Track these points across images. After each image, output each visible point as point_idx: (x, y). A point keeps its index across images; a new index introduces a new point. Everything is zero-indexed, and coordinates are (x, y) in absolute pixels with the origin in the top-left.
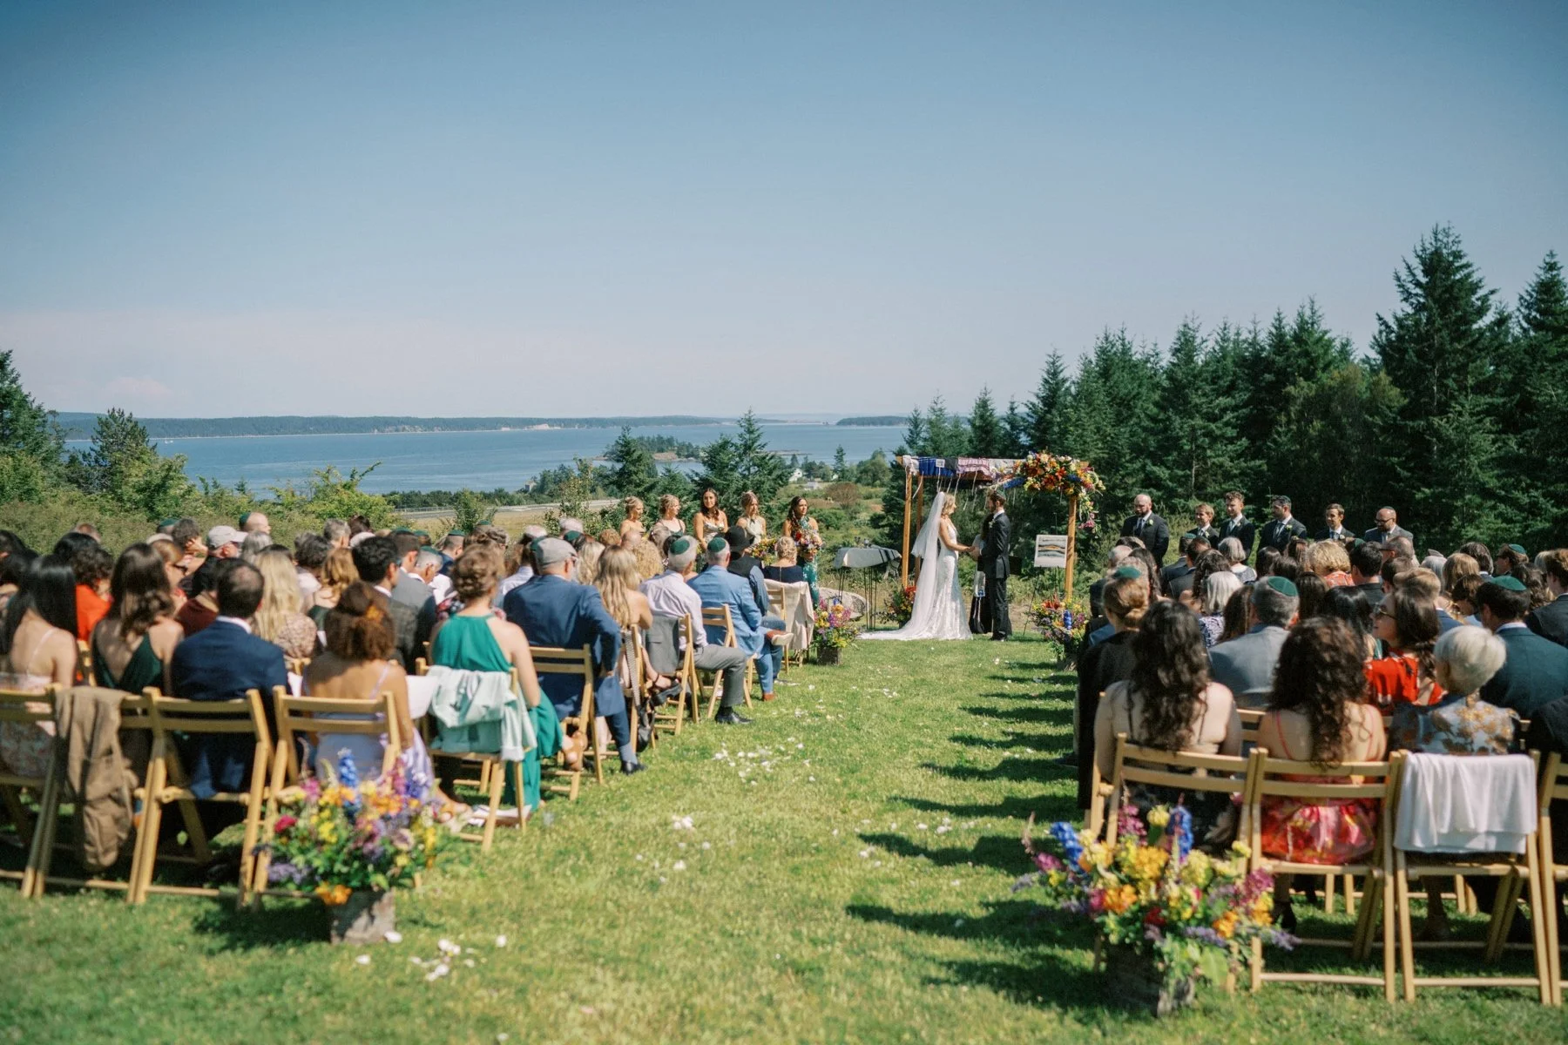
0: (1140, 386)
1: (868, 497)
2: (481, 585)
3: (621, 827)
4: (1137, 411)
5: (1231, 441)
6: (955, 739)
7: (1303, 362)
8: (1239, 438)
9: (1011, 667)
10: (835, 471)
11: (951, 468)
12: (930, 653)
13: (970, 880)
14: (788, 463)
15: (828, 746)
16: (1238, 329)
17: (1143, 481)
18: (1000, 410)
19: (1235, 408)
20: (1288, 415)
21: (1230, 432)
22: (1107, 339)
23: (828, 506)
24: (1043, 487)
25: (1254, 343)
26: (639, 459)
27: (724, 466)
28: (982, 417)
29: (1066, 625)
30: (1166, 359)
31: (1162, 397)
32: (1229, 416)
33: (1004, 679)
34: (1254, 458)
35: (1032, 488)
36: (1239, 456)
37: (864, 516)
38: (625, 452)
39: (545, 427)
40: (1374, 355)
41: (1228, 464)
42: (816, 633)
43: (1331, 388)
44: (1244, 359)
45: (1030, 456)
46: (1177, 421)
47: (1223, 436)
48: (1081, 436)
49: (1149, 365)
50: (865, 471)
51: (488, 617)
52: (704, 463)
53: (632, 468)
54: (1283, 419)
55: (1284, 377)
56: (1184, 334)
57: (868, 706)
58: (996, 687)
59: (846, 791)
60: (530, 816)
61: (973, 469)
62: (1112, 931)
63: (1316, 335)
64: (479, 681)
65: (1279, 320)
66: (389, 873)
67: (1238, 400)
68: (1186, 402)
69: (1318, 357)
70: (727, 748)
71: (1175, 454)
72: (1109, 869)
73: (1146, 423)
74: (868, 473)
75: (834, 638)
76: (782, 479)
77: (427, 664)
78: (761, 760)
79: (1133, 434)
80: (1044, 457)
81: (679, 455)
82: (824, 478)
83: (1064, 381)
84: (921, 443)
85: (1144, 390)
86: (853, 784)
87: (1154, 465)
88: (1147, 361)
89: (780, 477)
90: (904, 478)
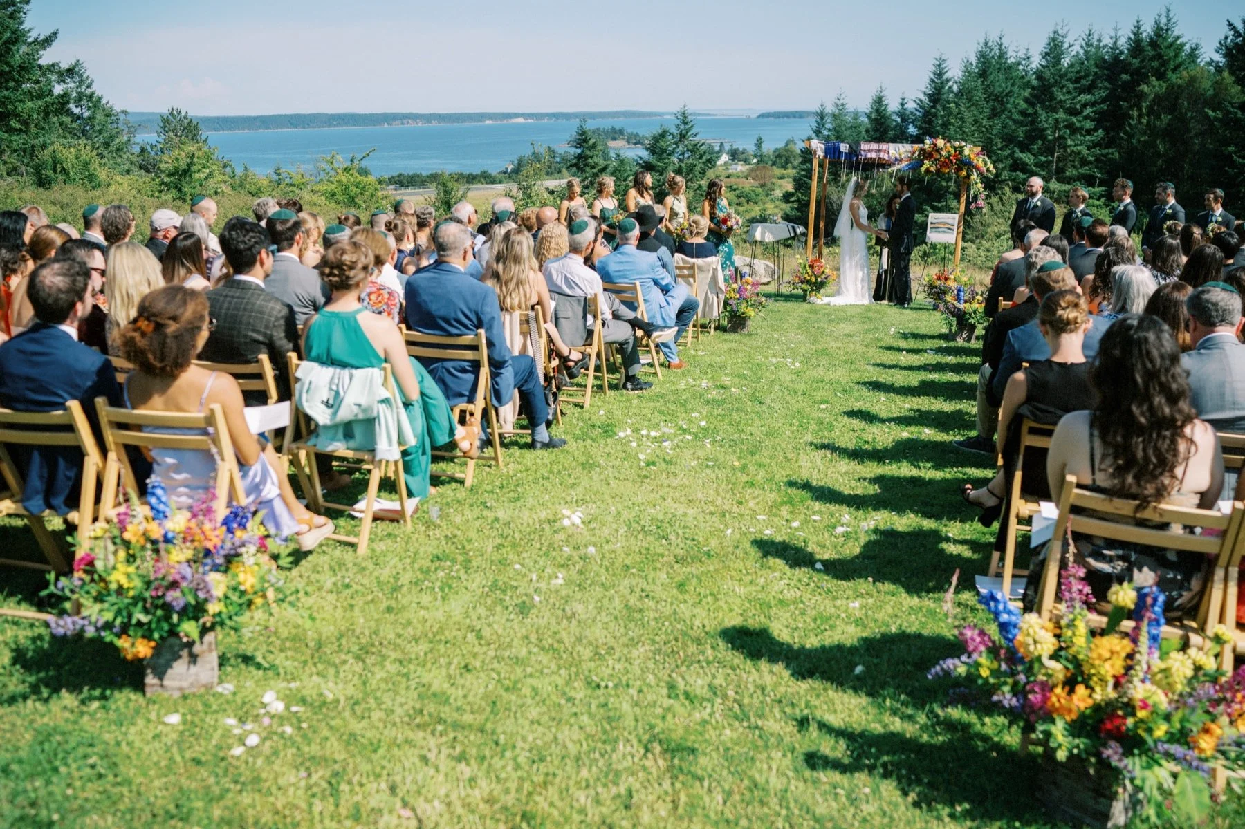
0: (1013, 85)
1: (782, 178)
2: (348, 278)
3: (507, 524)
4: (1009, 106)
5: (1089, 132)
6: (852, 414)
7: (1155, 64)
8: (1096, 129)
9: (905, 336)
10: (755, 156)
11: (854, 152)
12: (830, 321)
13: (871, 601)
14: (717, 148)
15: (730, 424)
16: (1100, 35)
17: (1011, 166)
18: (893, 106)
19: (1093, 104)
20: (1140, 109)
21: (1088, 125)
22: (986, 44)
23: (748, 185)
24: (938, 171)
25: (1115, 47)
26: (594, 145)
27: (664, 151)
28: (877, 111)
29: (958, 299)
30: (1036, 62)
31: (1031, 94)
32: (1088, 111)
33: (899, 350)
34: (1107, 147)
35: (927, 171)
36: (1094, 146)
37: (778, 193)
38: (582, 140)
39: (521, 120)
40: (1218, 58)
41: (1085, 152)
42: (726, 304)
43: (1179, 86)
44: (1105, 61)
45: (927, 142)
46: (1043, 115)
47: (1082, 128)
48: (961, 128)
49: (1021, 67)
50: (779, 156)
51: (358, 311)
52: (647, 149)
53: (588, 153)
54: (1135, 114)
55: (1139, 76)
56: (1054, 40)
57: (772, 377)
58: (890, 358)
59: (745, 478)
60: (416, 511)
61: (874, 155)
62: (1060, 746)
63: (1170, 40)
64: (351, 378)
65: (1138, 27)
66: (201, 621)
67: (1097, 96)
68: (1053, 98)
69: (1169, 60)
70: (631, 426)
71: (1040, 142)
72: (1052, 657)
73: (1016, 116)
74: (782, 158)
75: (743, 308)
76: (711, 163)
77: (300, 358)
78: (662, 439)
79: (1005, 126)
80: (940, 143)
81: (628, 142)
82: (746, 161)
83: (948, 80)
84: (826, 133)
85: (1016, 89)
86: (752, 469)
87: (1022, 151)
88: (1019, 64)
89: (709, 161)
90: (811, 162)
